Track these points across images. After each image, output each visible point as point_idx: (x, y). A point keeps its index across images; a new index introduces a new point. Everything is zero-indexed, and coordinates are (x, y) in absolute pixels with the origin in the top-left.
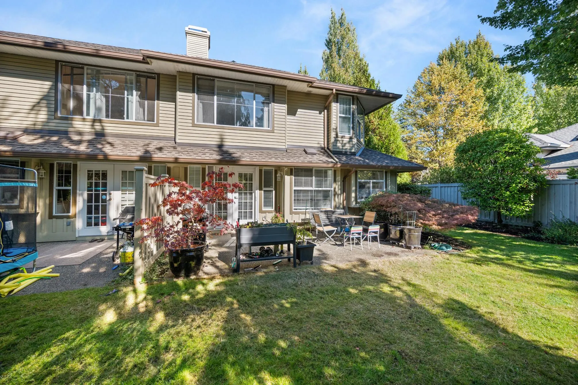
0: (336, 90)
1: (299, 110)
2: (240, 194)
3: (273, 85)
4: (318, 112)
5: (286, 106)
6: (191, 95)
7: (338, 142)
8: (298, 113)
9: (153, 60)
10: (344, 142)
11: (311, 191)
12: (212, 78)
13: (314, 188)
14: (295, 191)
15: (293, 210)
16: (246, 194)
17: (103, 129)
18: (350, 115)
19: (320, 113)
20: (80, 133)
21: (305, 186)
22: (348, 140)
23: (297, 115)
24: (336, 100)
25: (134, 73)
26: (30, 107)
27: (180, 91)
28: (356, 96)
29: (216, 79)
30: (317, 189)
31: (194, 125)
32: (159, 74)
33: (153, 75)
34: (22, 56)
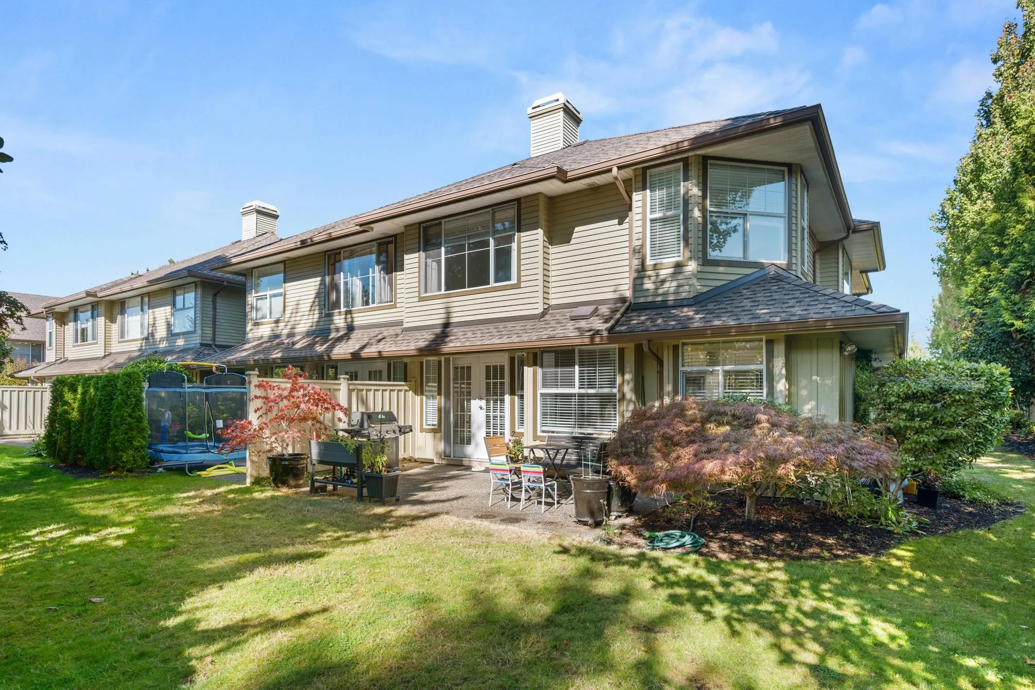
0: (619, 168)
1: (577, 229)
2: (488, 401)
3: (518, 200)
4: (616, 221)
5: (540, 232)
6: (416, 255)
7: (646, 281)
8: (575, 235)
9: (372, 225)
10: (662, 277)
11: (573, 395)
12: (438, 221)
13: (576, 390)
14: (542, 394)
15: (539, 433)
16: (495, 401)
17: (352, 322)
18: (677, 208)
19: (620, 223)
20: (338, 330)
21: (562, 386)
22: (670, 271)
23: (573, 241)
24: (640, 184)
25: (375, 243)
26: (309, 309)
27: (407, 254)
28: (696, 155)
29: (443, 221)
30: (583, 391)
31: (421, 299)
32: (395, 236)
33: (391, 239)
34: (298, 257)
